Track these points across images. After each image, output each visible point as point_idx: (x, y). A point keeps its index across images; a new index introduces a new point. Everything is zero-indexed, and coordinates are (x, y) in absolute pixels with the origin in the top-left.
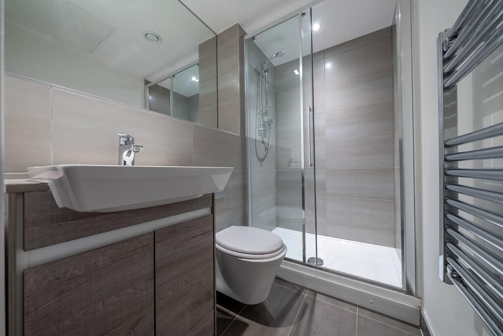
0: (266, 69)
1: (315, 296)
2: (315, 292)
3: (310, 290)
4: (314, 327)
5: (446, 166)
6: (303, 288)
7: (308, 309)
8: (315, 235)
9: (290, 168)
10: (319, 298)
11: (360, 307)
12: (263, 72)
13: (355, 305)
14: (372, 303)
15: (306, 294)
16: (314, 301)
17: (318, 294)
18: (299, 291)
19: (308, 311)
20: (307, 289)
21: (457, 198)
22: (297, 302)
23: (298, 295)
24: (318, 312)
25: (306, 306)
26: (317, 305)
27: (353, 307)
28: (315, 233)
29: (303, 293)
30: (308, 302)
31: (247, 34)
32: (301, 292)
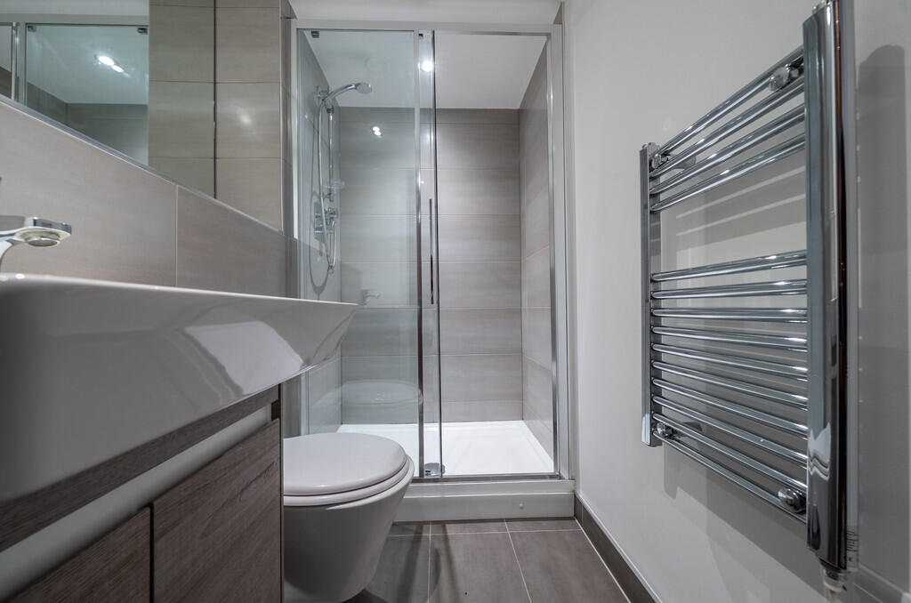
0: (330, 107)
1: (445, 530)
2: (442, 524)
3: (435, 523)
4: (461, 583)
5: (652, 305)
6: (421, 525)
7: (441, 558)
8: (438, 424)
9: (365, 307)
10: (452, 530)
11: (508, 520)
12: (324, 110)
13: (501, 520)
14: (522, 508)
15: (429, 534)
16: (446, 539)
17: (448, 526)
18: (416, 533)
19: (443, 559)
20: (427, 523)
21: (660, 340)
22: (421, 554)
23: (417, 539)
24: (458, 557)
25: (436, 555)
26: (452, 543)
27: (500, 524)
28: (438, 420)
29: (424, 534)
30: (437, 545)
31: (296, 18)
32: (421, 533)
